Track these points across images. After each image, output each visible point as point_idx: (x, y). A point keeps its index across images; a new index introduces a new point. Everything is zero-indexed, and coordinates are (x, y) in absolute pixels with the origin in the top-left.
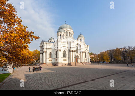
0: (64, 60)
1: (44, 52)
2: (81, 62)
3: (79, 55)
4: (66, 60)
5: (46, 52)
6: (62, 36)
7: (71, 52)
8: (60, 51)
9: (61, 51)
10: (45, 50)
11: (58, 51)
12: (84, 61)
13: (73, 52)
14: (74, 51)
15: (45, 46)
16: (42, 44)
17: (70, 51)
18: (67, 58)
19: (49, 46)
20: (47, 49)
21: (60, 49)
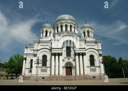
5: (26, 59)
8: (36, 55)
13: (57, 57)
14: (59, 55)
15: (26, 51)
18: (48, 67)
19: (30, 50)
20: (27, 55)
21: (35, 53)
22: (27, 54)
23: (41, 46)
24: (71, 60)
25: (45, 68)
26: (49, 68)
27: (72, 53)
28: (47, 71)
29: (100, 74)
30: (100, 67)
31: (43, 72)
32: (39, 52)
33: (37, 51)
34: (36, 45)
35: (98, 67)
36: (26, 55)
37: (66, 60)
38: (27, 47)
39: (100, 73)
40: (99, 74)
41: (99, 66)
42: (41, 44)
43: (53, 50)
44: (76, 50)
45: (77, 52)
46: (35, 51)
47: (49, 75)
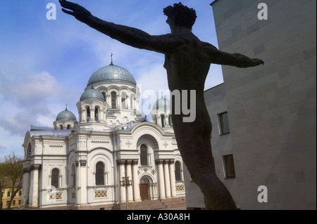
0: (99, 194)
1: (33, 168)
3: (153, 172)
4: (104, 194)
5: (40, 168)
6: (92, 114)
7: (123, 167)
8: (84, 164)
9: (89, 164)
10: (37, 161)
11: (77, 165)
12: (169, 195)
13: (129, 167)
14: (133, 163)
15: (39, 149)
16: (30, 141)
17: (119, 163)
18: (108, 187)
19: (51, 146)
20: (44, 158)
21: (83, 158)
22: (42, 156)
23: (92, 142)
24: (149, 172)
25: (103, 189)
26: (110, 188)
27: (151, 159)
31: (99, 196)
32: (90, 155)
33: (86, 154)
34: (83, 140)
36: (40, 158)
37: (142, 173)
38: (43, 139)
42: (93, 138)
43: (122, 153)
44: (160, 153)
45: (161, 157)
46: (82, 154)
47: (111, 203)
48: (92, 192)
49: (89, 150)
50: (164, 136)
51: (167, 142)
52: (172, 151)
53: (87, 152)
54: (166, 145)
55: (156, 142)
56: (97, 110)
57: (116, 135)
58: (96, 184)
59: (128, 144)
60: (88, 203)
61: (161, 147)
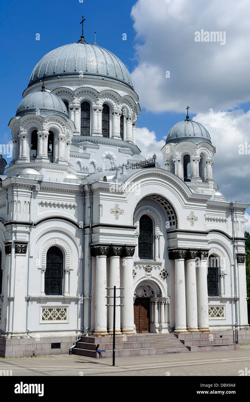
0: (50, 315)
2: (173, 329)
3: (165, 275)
4: (61, 314)
7: (102, 261)
9: (32, 248)
11: (8, 251)
12: (194, 325)
14: (123, 253)
17: (96, 251)
18: (70, 300)
21: (21, 237)
23: (41, 204)
24: (156, 274)
25: (59, 304)
26: (73, 303)
27: (160, 247)
28: (67, 314)
29: (236, 326)
30: (235, 300)
31: (51, 319)
32: (36, 232)
33: (28, 229)
34: (22, 199)
35: (231, 303)
37: (142, 274)
39: (234, 323)
40: (232, 326)
41: (233, 296)
42: (43, 197)
43: (102, 230)
44: (179, 236)
45: (181, 245)
46: (20, 228)
47: (74, 334)
48: (36, 308)
49: (34, 220)
50: (189, 200)
51: (197, 213)
52: (206, 233)
53: (30, 225)
54: (193, 219)
55: (173, 211)
56: (52, 137)
57: (92, 192)
58: (47, 292)
59: (117, 212)
60: (28, 332)
61: (183, 224)
